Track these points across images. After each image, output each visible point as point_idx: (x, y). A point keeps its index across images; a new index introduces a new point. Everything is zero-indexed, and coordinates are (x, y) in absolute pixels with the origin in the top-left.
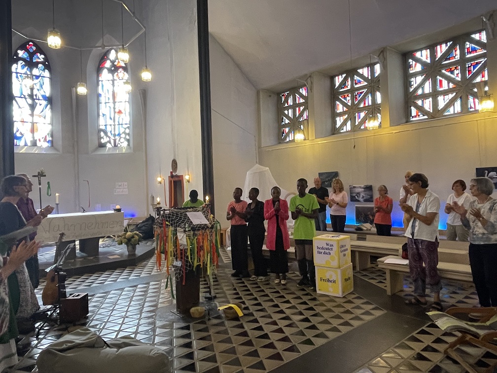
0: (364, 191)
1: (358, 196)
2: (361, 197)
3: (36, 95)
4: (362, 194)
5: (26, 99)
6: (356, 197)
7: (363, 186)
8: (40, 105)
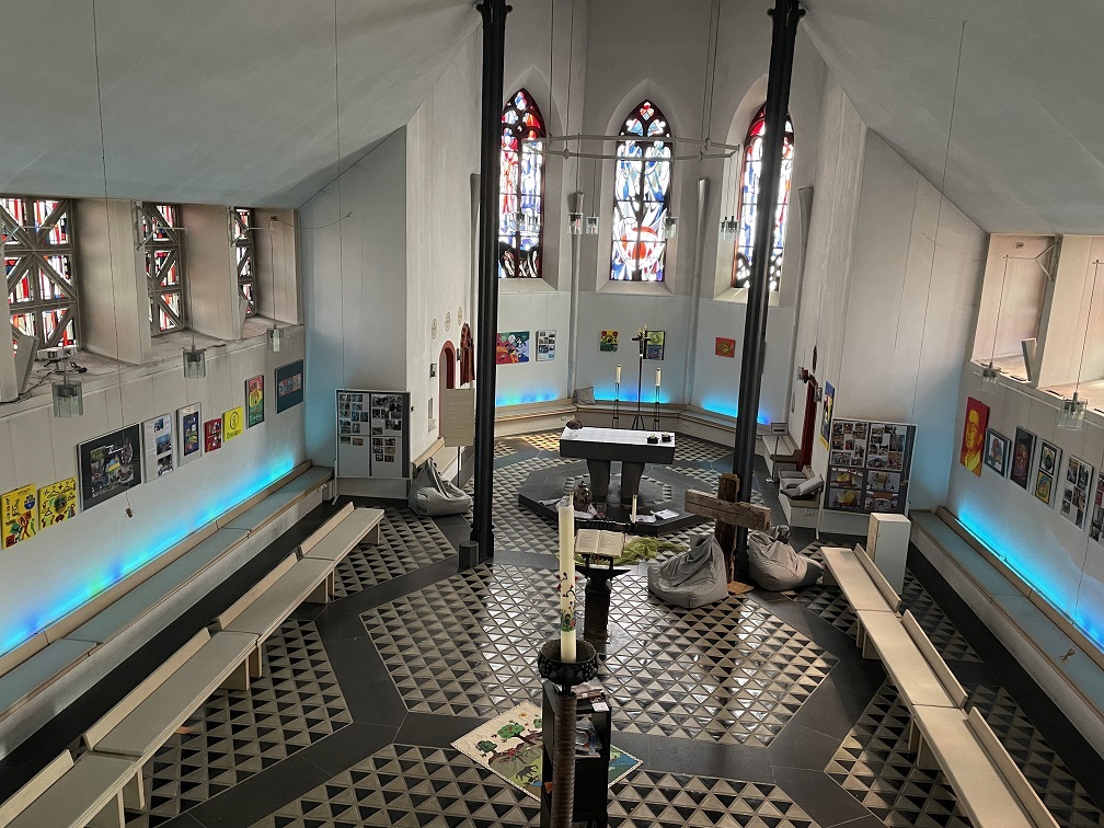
3: (647, 195)
5: (631, 201)
8: (652, 211)
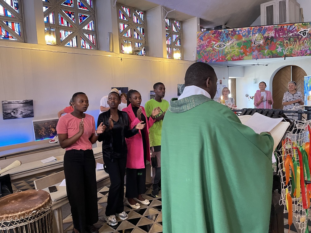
0: (23, 107)
1: (14, 113)
2: (19, 113)
4: (20, 110)
6: (12, 114)
7: (21, 101)
